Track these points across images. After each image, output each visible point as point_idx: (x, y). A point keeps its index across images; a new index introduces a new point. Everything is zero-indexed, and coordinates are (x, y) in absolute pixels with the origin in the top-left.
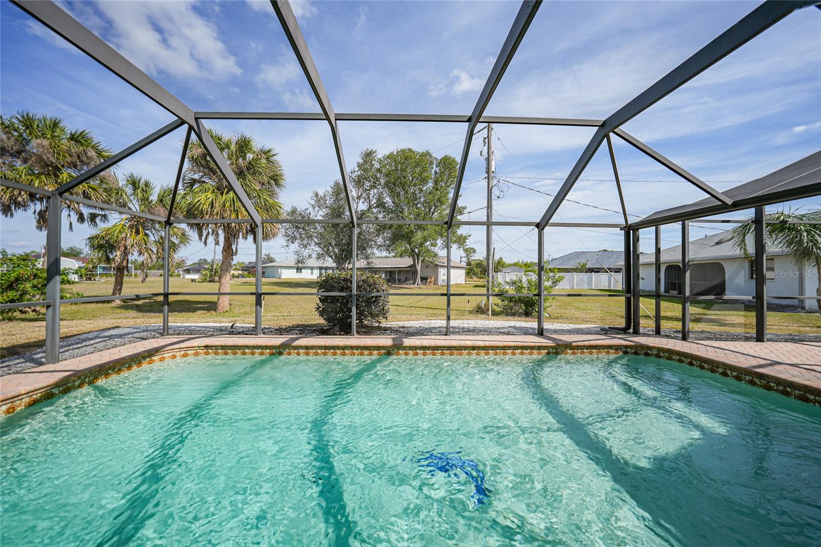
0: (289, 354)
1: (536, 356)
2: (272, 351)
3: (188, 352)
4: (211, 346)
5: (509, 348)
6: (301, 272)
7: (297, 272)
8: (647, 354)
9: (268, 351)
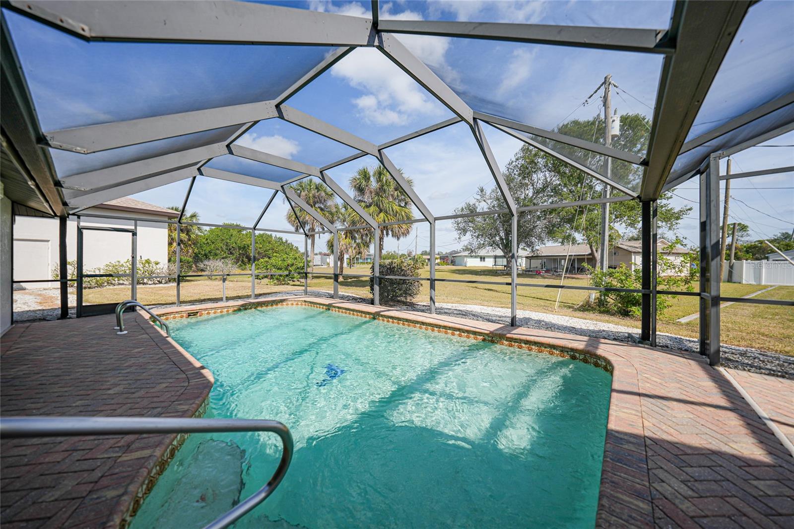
1: (472, 340)
5: (450, 328)
6: (484, 261)
7: (481, 261)
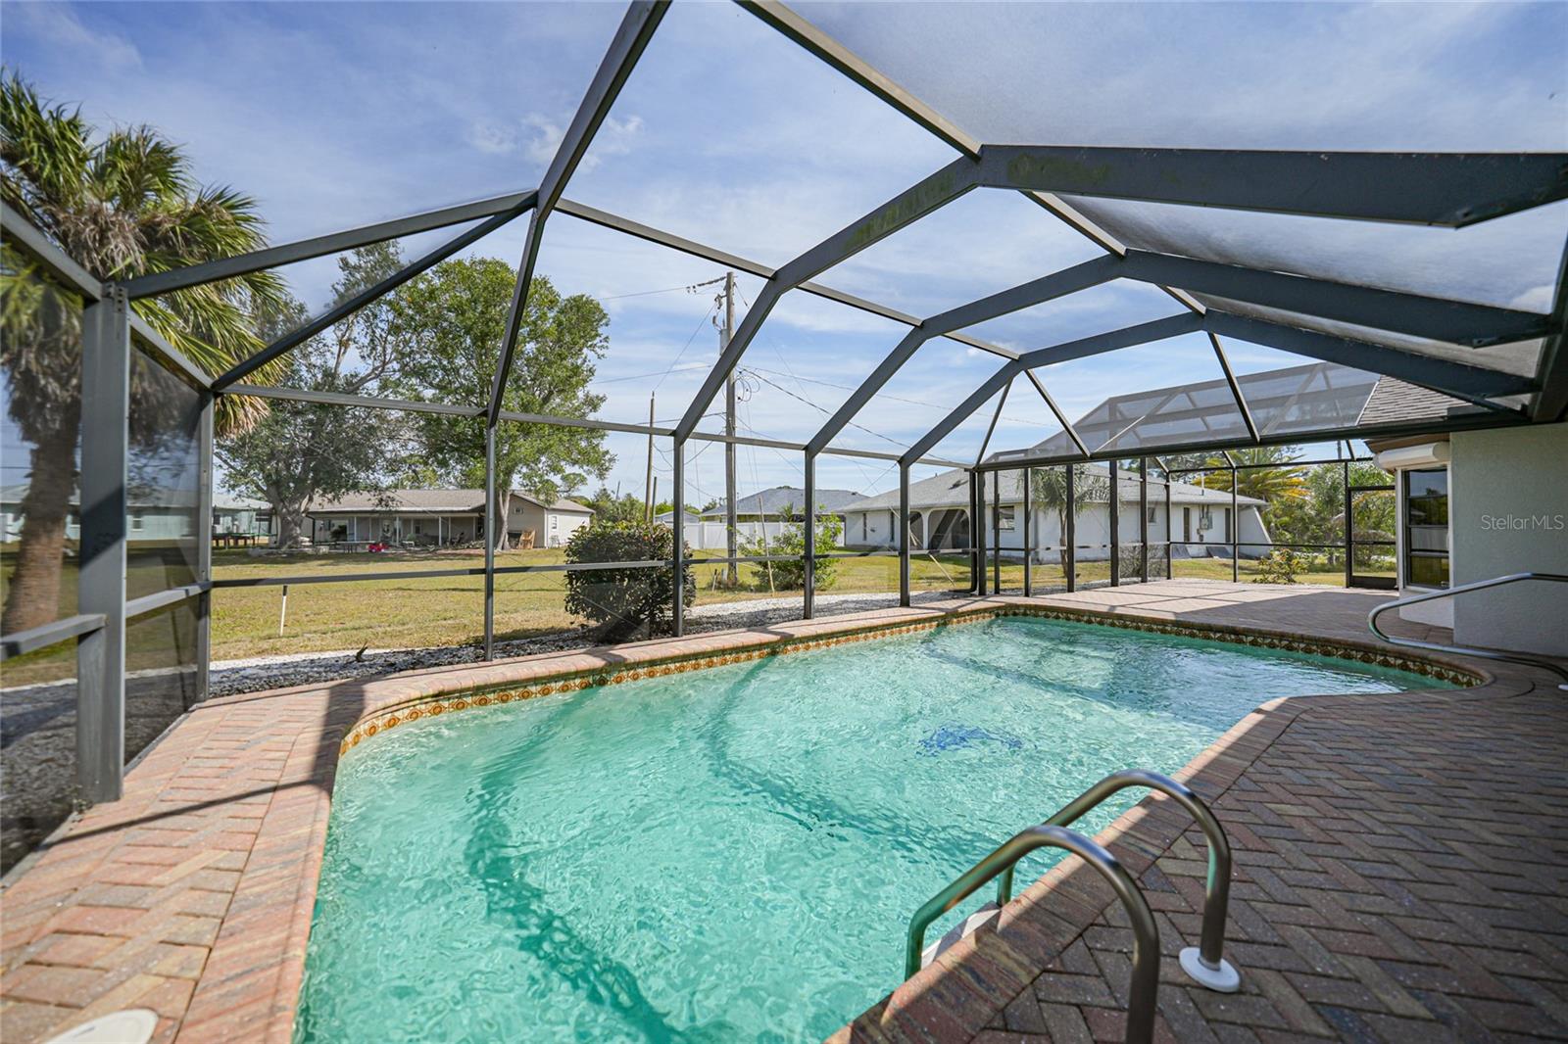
0: (619, 681)
2: (585, 680)
3: (396, 714)
4: (450, 693)
8: (1015, 614)
9: (578, 681)
